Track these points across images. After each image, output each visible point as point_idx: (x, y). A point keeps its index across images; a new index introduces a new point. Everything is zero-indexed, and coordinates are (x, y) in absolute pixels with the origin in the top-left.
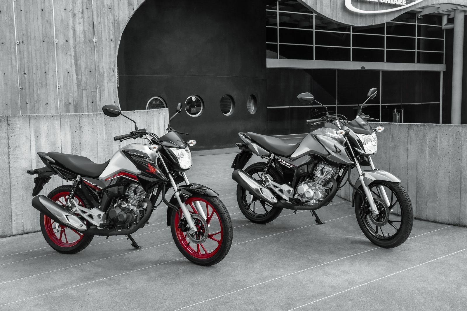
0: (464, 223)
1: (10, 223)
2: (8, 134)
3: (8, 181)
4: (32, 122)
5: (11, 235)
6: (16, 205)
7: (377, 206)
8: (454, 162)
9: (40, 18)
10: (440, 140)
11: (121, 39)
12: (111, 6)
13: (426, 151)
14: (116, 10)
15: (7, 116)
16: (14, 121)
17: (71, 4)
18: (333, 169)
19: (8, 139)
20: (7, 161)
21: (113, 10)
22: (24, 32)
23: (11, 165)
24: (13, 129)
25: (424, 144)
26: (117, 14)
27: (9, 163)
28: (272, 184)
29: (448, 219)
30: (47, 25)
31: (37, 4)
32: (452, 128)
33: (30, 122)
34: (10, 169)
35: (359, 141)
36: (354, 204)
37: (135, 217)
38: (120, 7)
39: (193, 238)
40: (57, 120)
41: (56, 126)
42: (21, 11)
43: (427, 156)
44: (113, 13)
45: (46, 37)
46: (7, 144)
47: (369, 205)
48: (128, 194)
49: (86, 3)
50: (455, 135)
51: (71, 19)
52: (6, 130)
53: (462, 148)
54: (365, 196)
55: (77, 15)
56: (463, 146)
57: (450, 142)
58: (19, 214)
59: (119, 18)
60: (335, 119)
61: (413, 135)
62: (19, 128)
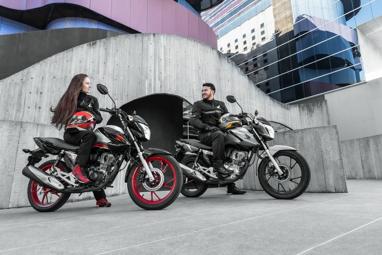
0: (329, 190)
1: (9, 198)
2: (20, 134)
3: (13, 166)
4: (39, 128)
5: (7, 208)
6: (16, 185)
8: (316, 151)
10: (306, 138)
13: (297, 146)
15: (22, 122)
19: (20, 137)
20: (16, 152)
23: (18, 155)
24: (24, 131)
25: (295, 142)
27: (17, 154)
28: (202, 168)
29: (318, 189)
32: (312, 129)
33: (37, 128)
34: (16, 158)
35: (266, 128)
37: (103, 177)
46: (18, 141)
48: (100, 160)
50: (314, 133)
52: (19, 131)
53: (320, 141)
57: (312, 138)
58: (17, 192)
61: (287, 138)
62: (29, 131)
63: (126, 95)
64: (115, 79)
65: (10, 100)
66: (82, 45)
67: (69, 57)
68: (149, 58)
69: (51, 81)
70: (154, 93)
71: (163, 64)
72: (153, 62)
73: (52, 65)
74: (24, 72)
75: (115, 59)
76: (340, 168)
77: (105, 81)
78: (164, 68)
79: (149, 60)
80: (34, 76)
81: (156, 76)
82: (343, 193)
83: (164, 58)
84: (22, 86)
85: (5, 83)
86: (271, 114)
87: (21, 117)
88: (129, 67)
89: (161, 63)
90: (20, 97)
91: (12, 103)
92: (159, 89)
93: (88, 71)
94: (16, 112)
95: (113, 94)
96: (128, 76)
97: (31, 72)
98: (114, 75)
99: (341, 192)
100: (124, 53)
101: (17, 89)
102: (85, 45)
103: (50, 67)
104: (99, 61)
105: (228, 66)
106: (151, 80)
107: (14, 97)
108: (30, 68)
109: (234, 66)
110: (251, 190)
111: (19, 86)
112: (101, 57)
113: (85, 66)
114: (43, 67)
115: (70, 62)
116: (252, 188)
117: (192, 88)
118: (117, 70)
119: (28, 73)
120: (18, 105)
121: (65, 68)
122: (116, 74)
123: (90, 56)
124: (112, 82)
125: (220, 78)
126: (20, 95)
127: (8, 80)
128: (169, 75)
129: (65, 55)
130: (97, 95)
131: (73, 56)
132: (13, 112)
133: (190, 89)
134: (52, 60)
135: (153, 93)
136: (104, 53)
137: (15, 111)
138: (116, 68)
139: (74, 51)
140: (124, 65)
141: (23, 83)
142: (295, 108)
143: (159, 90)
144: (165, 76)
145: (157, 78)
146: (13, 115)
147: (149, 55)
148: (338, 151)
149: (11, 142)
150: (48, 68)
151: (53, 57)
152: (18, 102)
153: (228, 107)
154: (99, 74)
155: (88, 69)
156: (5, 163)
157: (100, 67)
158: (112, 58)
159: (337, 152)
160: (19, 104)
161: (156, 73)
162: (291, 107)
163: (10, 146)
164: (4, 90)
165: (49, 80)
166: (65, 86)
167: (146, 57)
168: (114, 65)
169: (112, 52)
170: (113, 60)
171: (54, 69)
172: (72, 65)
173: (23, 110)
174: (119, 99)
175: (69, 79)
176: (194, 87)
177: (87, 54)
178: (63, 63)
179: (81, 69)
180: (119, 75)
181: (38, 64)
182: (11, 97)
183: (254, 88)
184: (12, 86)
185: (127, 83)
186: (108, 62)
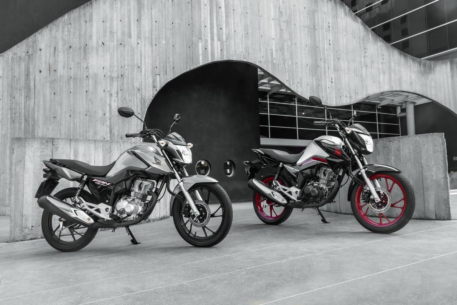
0: (429, 217)
2: (52, 152)
4: (72, 143)
8: (416, 166)
9: (85, 98)
10: (403, 149)
11: (146, 113)
12: (140, 88)
13: (392, 159)
14: (143, 91)
15: (53, 138)
16: (58, 142)
17: (109, 86)
21: (141, 91)
22: (72, 108)
24: (57, 149)
25: (390, 154)
26: (144, 94)
29: (415, 214)
30: (90, 103)
31: (83, 87)
32: (411, 138)
38: (146, 89)
41: (92, 148)
42: (71, 92)
43: (393, 163)
44: (141, 93)
45: (88, 112)
49: (120, 86)
50: (414, 143)
51: (108, 98)
52: (51, 149)
55: (113, 95)
56: (422, 152)
57: (411, 150)
59: (145, 97)
62: (62, 148)
63: (172, 67)
64: (154, 43)
65: (16, 83)
67: (88, 14)
68: (202, 6)
69: (66, 53)
70: (212, 60)
71: (224, 15)
72: (209, 12)
73: (66, 29)
74: (29, 41)
75: (152, 12)
76: (444, 189)
77: (141, 47)
78: (225, 20)
79: (202, 11)
80: (42, 46)
81: (214, 34)
82: (445, 220)
83: (224, 3)
84: (29, 62)
85: (5, 58)
87: (33, 106)
88: (174, 24)
89: (220, 12)
90: (27, 77)
91: (18, 86)
92: (219, 54)
93: (115, 34)
94: (24, 99)
95: (153, 66)
96: (173, 38)
97: (38, 41)
98: (152, 39)
99: (443, 219)
100: (165, 3)
101: (23, 65)
103: (63, 32)
104: (129, 18)
105: (328, 6)
106: (206, 41)
107: (20, 78)
108: (36, 34)
109: (337, 5)
111: (25, 62)
112: (132, 12)
113: (110, 28)
114: (54, 32)
115: (90, 22)
117: (269, 49)
118: (156, 30)
119: (35, 42)
120: (26, 89)
121: (83, 33)
122: (155, 35)
123: (117, 10)
124: (150, 50)
125: (315, 27)
126: (28, 75)
127: (9, 54)
128: (233, 31)
129: (82, 13)
130: (131, 70)
131: (92, 13)
132: (22, 100)
133: (266, 50)
134: (65, 21)
135: (210, 61)
136: (136, 5)
137: (23, 97)
138: (154, 28)
139: (93, 5)
140: (166, 21)
141: (30, 58)
143: (219, 56)
144: (227, 33)
145: (216, 38)
146: (21, 104)
147: (202, 1)
148: (443, 167)
150: (61, 33)
151: (66, 16)
152: (26, 85)
153: (328, 73)
154: (131, 38)
155: (115, 31)
157: (132, 27)
158: (148, 12)
159: (441, 169)
160: (28, 87)
161: (214, 30)
164: (6, 69)
165: (64, 52)
166: (86, 60)
167: (197, 6)
168: (152, 22)
169: (148, 3)
170: (149, 15)
171: (69, 35)
172: (92, 27)
173: (33, 96)
174: (162, 73)
175: (90, 49)
176: (272, 46)
177: (112, 9)
178: (80, 25)
179: (105, 32)
180: (159, 38)
181: (47, 28)
182: (15, 79)
183: (372, 38)
184: (15, 62)
185: (171, 48)
186: (143, 18)
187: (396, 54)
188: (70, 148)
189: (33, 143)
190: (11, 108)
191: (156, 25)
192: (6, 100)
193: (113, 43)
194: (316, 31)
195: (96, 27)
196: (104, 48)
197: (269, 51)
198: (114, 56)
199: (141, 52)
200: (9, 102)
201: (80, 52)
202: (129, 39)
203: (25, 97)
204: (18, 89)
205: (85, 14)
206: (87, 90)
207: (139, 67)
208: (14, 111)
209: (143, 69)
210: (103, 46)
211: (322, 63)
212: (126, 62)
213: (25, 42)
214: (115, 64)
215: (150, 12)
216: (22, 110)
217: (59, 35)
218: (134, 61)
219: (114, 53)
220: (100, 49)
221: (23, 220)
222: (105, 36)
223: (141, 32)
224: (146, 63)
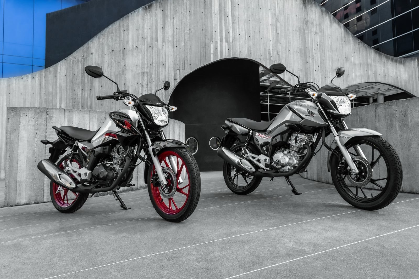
1: (43, 192)
2: (46, 121)
3: (44, 158)
4: (67, 114)
5: (42, 202)
7: (356, 165)
10: (411, 113)
12: (164, 80)
13: (396, 125)
15: (47, 108)
16: (52, 112)
17: (141, 80)
18: (306, 137)
19: (47, 125)
23: (47, 146)
24: (51, 118)
25: (394, 119)
28: (250, 156)
31: (122, 81)
33: (64, 114)
34: (45, 149)
35: (333, 102)
36: (330, 169)
37: (115, 175)
39: (164, 192)
40: (87, 114)
41: (86, 118)
42: (113, 85)
43: (398, 129)
46: (45, 130)
47: (347, 165)
48: (113, 154)
49: (150, 79)
51: (140, 88)
52: (45, 118)
54: (342, 156)
55: (144, 86)
60: (306, 87)
61: (381, 113)
62: (56, 118)
63: (189, 64)
64: (175, 45)
65: (75, 79)
66: (138, 9)
67: (125, 25)
68: (213, 15)
69: (110, 55)
70: (220, 58)
71: (231, 22)
72: (218, 20)
73: (110, 37)
74: (84, 47)
75: (173, 21)
77: (165, 49)
78: (231, 26)
79: (213, 19)
80: (93, 51)
81: (223, 37)
83: (231, 13)
84: (84, 63)
85: (68, 61)
86: (375, 73)
87: (86, 96)
88: (191, 30)
89: (228, 20)
90: (83, 74)
91: (77, 82)
92: (227, 53)
93: (146, 39)
95: (174, 63)
96: (190, 41)
97: (90, 47)
98: (173, 42)
100: (184, 13)
101: (80, 66)
102: (141, 9)
103: (108, 39)
104: (156, 26)
106: (216, 43)
107: (78, 75)
109: (324, 14)
110: (326, 183)
111: (81, 63)
112: (159, 21)
113: (142, 34)
114: (101, 40)
115: (127, 31)
116: (329, 181)
117: (267, 48)
118: (177, 35)
119: (88, 48)
120: (82, 83)
121: (122, 39)
122: (176, 39)
123: (147, 21)
124: (172, 50)
125: (305, 31)
127: (71, 58)
128: (238, 35)
129: (121, 24)
130: (158, 66)
131: (129, 23)
132: (79, 92)
133: (265, 50)
134: (109, 31)
135: (219, 58)
136: (161, 16)
137: (80, 90)
138: (175, 33)
139: (129, 17)
140: (184, 28)
141: (85, 60)
142: (412, 62)
143: (227, 54)
144: (233, 36)
145: (224, 40)
146: (79, 95)
147: (213, 11)
149: (38, 132)
150: (106, 41)
151: (110, 27)
152: (82, 81)
154: (157, 41)
155: (146, 37)
156: (34, 155)
157: (159, 33)
158: (171, 21)
161: (222, 34)
162: (407, 62)
163: (38, 136)
164: (69, 69)
165: (108, 54)
166: (124, 60)
167: (209, 15)
168: (174, 29)
169: (171, 14)
170: (172, 23)
171: (112, 41)
172: (129, 35)
173: (87, 89)
174: (181, 68)
175: (127, 51)
176: (270, 47)
177: (144, 20)
178: (120, 33)
179: (138, 38)
180: (179, 41)
181: (96, 37)
182: (75, 76)
183: (352, 39)
184: (75, 63)
185: (189, 49)
186: (167, 26)
187: (372, 53)
188: (64, 117)
189: (28, 113)
190: (72, 98)
191: (176, 31)
192: (69, 92)
193: (144, 46)
194: (306, 34)
195: (131, 35)
196: (137, 50)
197: (267, 50)
198: (145, 56)
199: (165, 52)
200: (71, 94)
201: (120, 54)
202: (156, 43)
203: (81, 89)
204: (77, 84)
205: (123, 25)
206: (125, 83)
207: (163, 64)
208: (74, 100)
209: (167, 66)
210: (136, 49)
211: (311, 60)
212: (154, 61)
213: (81, 49)
214: (146, 62)
215: (172, 21)
216: (79, 99)
217: (105, 42)
218: (160, 59)
219: (145, 54)
220: (135, 51)
221: (17, 186)
222: (138, 41)
223: (165, 36)
224: (169, 61)
